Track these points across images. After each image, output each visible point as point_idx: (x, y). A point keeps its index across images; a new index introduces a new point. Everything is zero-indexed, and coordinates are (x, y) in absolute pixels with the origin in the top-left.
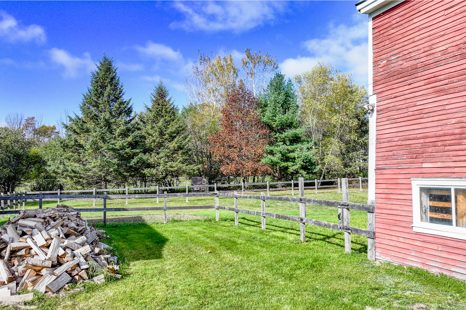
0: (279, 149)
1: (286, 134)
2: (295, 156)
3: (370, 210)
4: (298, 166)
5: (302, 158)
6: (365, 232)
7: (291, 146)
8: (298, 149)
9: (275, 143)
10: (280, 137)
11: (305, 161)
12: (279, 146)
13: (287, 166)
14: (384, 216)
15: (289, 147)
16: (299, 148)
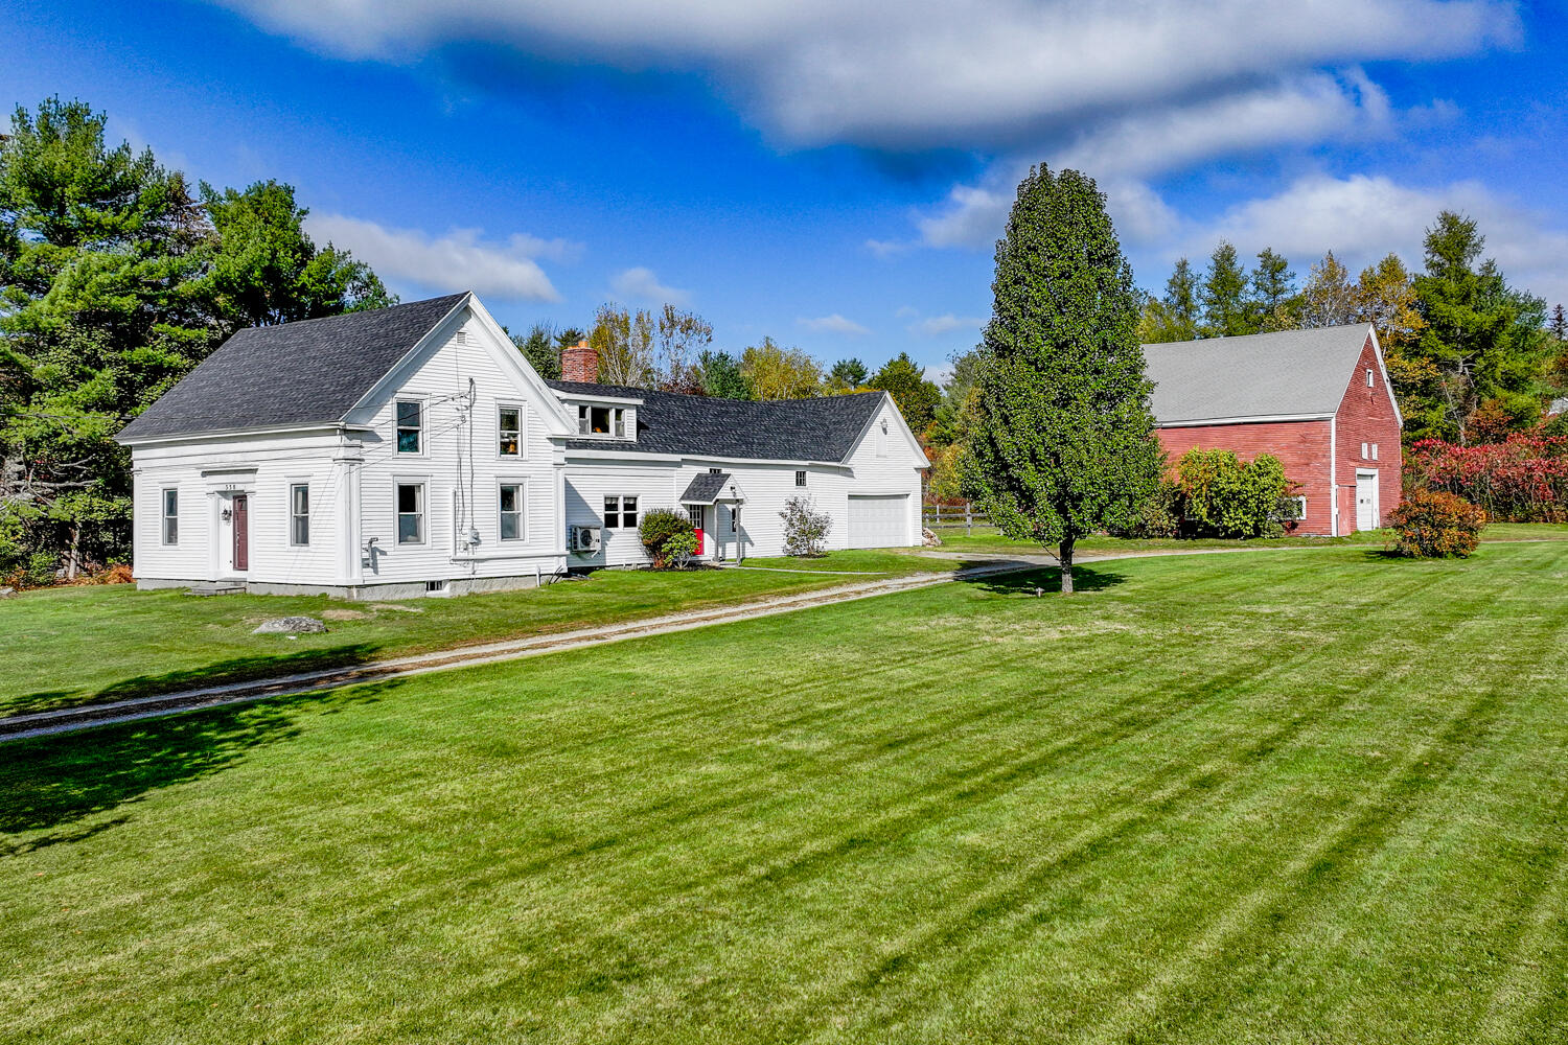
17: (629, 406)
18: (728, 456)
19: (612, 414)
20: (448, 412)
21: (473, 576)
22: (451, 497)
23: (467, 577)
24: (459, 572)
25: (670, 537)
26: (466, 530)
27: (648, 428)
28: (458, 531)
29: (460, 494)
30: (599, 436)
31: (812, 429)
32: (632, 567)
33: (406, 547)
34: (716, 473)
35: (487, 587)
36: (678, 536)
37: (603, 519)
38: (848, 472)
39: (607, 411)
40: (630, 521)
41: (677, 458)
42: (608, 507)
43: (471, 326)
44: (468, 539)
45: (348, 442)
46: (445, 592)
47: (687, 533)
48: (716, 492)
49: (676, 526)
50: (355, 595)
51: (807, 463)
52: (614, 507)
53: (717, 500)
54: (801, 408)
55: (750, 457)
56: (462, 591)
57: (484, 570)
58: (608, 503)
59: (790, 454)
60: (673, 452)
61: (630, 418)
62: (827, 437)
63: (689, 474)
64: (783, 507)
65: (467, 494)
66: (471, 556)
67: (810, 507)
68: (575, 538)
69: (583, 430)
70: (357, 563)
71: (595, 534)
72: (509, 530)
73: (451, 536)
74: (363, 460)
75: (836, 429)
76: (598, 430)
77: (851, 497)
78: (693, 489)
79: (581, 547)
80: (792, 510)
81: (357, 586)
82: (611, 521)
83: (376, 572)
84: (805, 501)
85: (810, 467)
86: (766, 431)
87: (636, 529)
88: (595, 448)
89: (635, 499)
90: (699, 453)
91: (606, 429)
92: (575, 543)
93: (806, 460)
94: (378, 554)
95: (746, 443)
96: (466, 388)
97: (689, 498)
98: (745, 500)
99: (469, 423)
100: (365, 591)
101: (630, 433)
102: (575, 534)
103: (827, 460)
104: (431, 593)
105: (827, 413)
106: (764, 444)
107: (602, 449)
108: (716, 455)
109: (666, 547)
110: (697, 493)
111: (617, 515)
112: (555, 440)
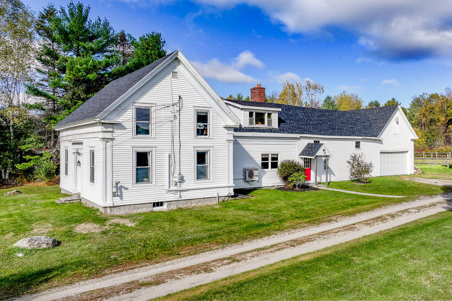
17: (275, 111)
18: (323, 135)
19: (266, 115)
20: (167, 113)
21: (180, 199)
22: (167, 158)
23: (176, 199)
24: (172, 197)
25: (292, 174)
26: (176, 175)
27: (284, 122)
28: (171, 176)
29: (173, 156)
30: (260, 126)
31: (364, 122)
32: (275, 187)
33: (140, 185)
34: (316, 142)
35: (189, 204)
36: (296, 174)
37: (260, 165)
38: (380, 141)
39: (263, 114)
40: (274, 166)
41: (298, 136)
42: (263, 159)
43: (180, 69)
44: (177, 180)
45: (104, 129)
46: (164, 208)
47: (300, 172)
48: (316, 152)
49: (295, 169)
50: (109, 211)
51: (361, 138)
52: (267, 159)
53: (316, 156)
54: (358, 113)
55: (334, 135)
56: (174, 207)
57: (186, 196)
58: (264, 157)
59: (353, 133)
60: (296, 133)
61: (275, 117)
62: (370, 126)
63: (304, 143)
64: (349, 159)
65: (177, 156)
66: (179, 189)
67: (363, 159)
68: (246, 175)
69: (251, 123)
70: (110, 194)
71: (256, 173)
72: (201, 174)
73: (167, 178)
74: (114, 139)
75: (374, 122)
76: (260, 123)
77: (381, 153)
78: (306, 150)
79: (248, 179)
80: (353, 160)
81: (110, 207)
82: (265, 166)
83: (122, 199)
84: (360, 156)
85: (363, 139)
86: (342, 123)
87: (276, 169)
88: (256, 132)
89: (277, 155)
90: (309, 134)
91: (263, 123)
92: (246, 177)
93: (361, 136)
94: (123, 189)
95: (332, 129)
96: (176, 100)
97: (303, 155)
98: (330, 156)
99: (178, 119)
100: (115, 209)
101: (275, 124)
102: (245, 173)
103: (370, 136)
104: (157, 209)
105: (370, 115)
106: (340, 129)
107: (260, 132)
108: (317, 134)
109: (290, 179)
110: (307, 152)
111: (268, 163)
112: (228, 128)
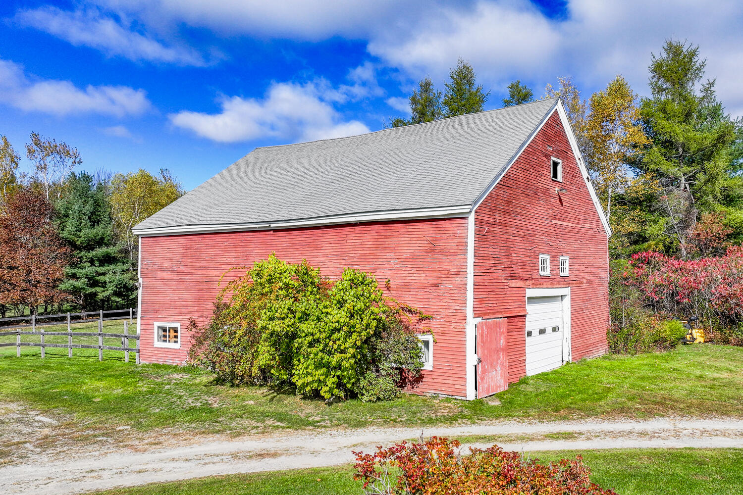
0: (83, 271)
1: (94, 253)
2: (106, 281)
3: (138, 338)
4: (109, 292)
5: (114, 283)
6: (135, 350)
7: (101, 268)
8: (110, 273)
9: (79, 264)
10: (86, 256)
11: (119, 286)
12: (85, 268)
13: (95, 292)
14: (143, 341)
15: (99, 269)
16: (111, 271)
